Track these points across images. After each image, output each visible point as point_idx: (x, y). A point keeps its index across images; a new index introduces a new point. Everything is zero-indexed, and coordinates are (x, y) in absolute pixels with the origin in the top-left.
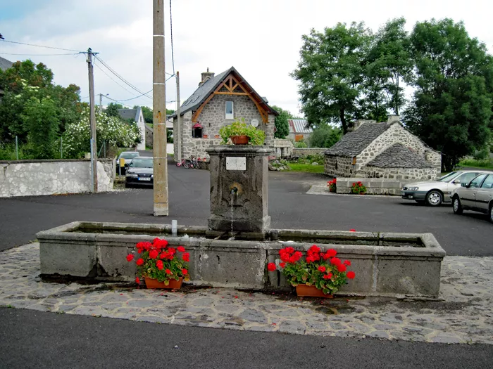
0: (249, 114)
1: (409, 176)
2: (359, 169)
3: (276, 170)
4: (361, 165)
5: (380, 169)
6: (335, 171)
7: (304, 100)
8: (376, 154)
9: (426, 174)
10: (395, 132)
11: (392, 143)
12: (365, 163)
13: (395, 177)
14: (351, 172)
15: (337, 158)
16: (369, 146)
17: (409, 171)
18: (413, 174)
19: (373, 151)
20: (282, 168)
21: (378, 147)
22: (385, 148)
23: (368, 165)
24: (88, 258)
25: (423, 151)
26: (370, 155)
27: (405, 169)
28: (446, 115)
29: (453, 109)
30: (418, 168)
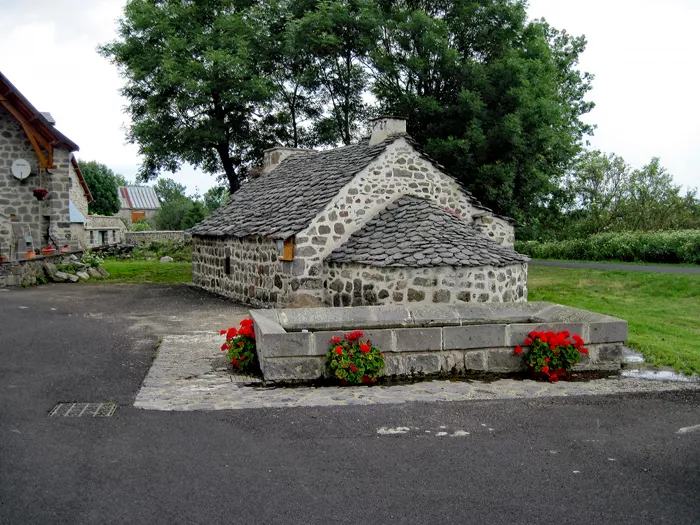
0: (8, 149)
1: (473, 290)
2: (306, 274)
3: (68, 281)
4: (309, 262)
5: (378, 272)
6: (225, 279)
7: (139, 111)
8: (350, 229)
9: (513, 281)
10: (397, 166)
11: (394, 197)
12: (322, 255)
13: (429, 297)
14: (279, 284)
15: (229, 244)
16: (332, 205)
17: (471, 276)
18: (481, 286)
19: (341, 220)
20: (84, 275)
21: (355, 207)
22: (374, 209)
23: (331, 262)
25: (469, 216)
26: (333, 232)
27: (460, 271)
28: (471, 140)
29: (483, 127)
30: (494, 265)
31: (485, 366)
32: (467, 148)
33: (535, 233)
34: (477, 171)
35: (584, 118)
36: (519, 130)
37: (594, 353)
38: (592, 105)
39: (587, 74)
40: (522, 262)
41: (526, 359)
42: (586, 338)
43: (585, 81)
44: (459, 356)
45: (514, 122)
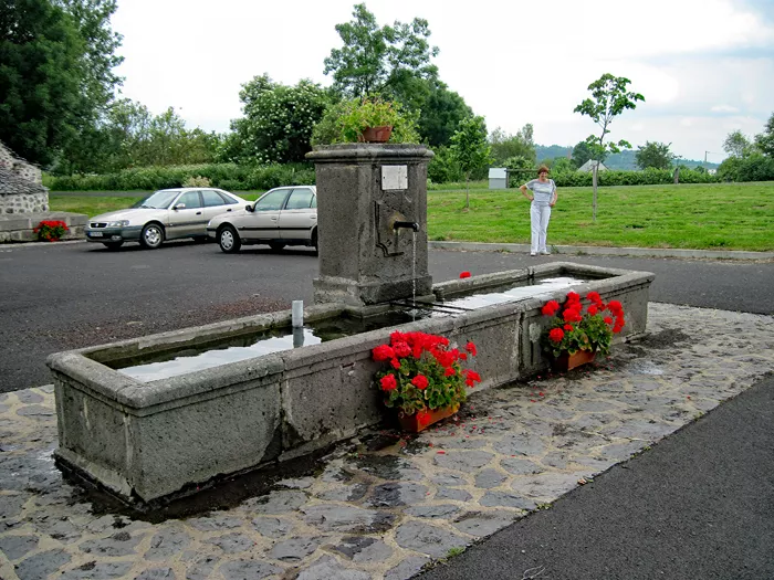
1: (14, 207)
9: (39, 202)
17: (13, 199)
18: (19, 205)
24: (262, 418)
25: (11, 164)
27: (6, 197)
28: (11, 104)
29: (20, 93)
30: (27, 193)
31: (21, 238)
32: (8, 110)
33: (67, 170)
34: (16, 127)
35: (116, 71)
36: (47, 97)
37: (73, 230)
38: (122, 59)
39: (116, 34)
40: (43, 191)
41: (40, 234)
42: (68, 224)
43: (115, 40)
44: (8, 234)
45: (43, 91)
